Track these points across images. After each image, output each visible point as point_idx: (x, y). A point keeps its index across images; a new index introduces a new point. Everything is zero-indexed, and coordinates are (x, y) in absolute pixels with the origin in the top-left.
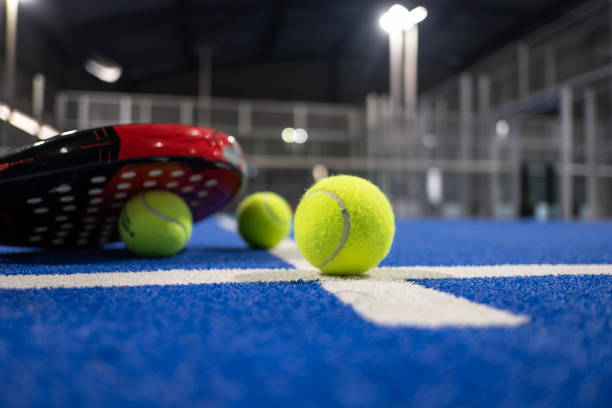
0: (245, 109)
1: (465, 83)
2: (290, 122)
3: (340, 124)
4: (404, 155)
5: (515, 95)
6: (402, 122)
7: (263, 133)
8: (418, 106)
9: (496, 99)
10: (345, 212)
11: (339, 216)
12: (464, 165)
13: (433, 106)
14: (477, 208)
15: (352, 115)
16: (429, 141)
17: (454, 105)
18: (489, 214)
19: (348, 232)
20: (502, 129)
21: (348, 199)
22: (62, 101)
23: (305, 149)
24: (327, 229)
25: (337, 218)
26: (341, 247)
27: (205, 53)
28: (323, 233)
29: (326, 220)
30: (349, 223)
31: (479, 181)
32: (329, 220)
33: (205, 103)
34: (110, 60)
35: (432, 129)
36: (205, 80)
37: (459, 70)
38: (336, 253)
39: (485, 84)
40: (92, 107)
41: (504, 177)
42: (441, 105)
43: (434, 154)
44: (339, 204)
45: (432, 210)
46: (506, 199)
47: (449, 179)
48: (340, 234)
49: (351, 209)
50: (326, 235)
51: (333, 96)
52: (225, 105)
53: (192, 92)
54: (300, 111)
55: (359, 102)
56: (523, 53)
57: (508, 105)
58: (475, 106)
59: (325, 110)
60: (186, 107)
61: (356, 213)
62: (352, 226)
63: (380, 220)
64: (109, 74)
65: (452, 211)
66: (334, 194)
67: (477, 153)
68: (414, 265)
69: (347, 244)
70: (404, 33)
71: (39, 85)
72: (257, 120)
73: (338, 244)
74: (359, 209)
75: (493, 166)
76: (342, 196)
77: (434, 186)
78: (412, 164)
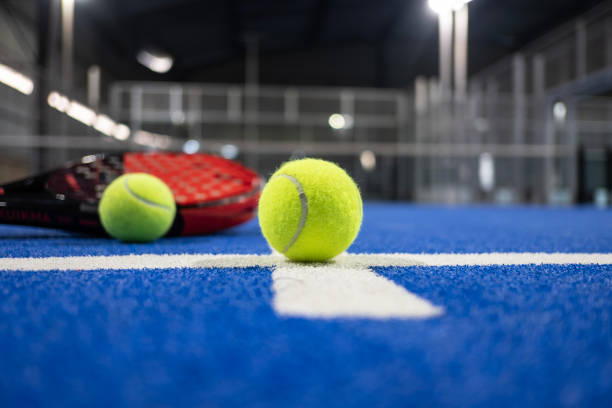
0: (291, 96)
1: (518, 64)
2: (336, 108)
3: (389, 109)
4: (453, 140)
5: (572, 75)
6: (452, 106)
7: (310, 120)
8: (468, 89)
9: (551, 81)
10: (303, 196)
11: (297, 201)
12: (518, 150)
13: (484, 88)
14: (530, 195)
15: (400, 99)
16: (481, 125)
17: (506, 87)
18: (543, 200)
19: (306, 218)
20: (560, 111)
21: (307, 183)
22: (116, 91)
23: (352, 135)
24: (284, 214)
25: (294, 203)
26: (299, 233)
27: (252, 40)
28: (281, 218)
29: (284, 205)
30: (308, 207)
31: (532, 165)
32: (287, 205)
33: (253, 91)
34: (161, 50)
35: (483, 113)
36: (252, 67)
37: (512, 50)
38: (295, 239)
39: (539, 64)
40: (145, 97)
41: (558, 162)
42: (493, 87)
43: (484, 139)
44: (298, 188)
45: (482, 196)
46: (563, 185)
47: (500, 164)
48: (297, 219)
49: (309, 193)
50: (283, 221)
51: (380, 82)
52: (271, 93)
53: (239, 80)
54: (347, 96)
55: (408, 87)
56: (581, 31)
57: (565, 86)
58: (529, 88)
59: (371, 95)
60: (234, 94)
61: (313, 198)
62: (310, 211)
63: (341, 205)
64: (160, 64)
65: (505, 197)
66: (294, 178)
67: (530, 137)
68: (393, 252)
69: (304, 230)
70: (454, 13)
71: (94, 77)
72: (304, 107)
73: (295, 229)
74: (317, 194)
75: (547, 150)
76: (301, 180)
77: (487, 172)
78: (462, 149)
